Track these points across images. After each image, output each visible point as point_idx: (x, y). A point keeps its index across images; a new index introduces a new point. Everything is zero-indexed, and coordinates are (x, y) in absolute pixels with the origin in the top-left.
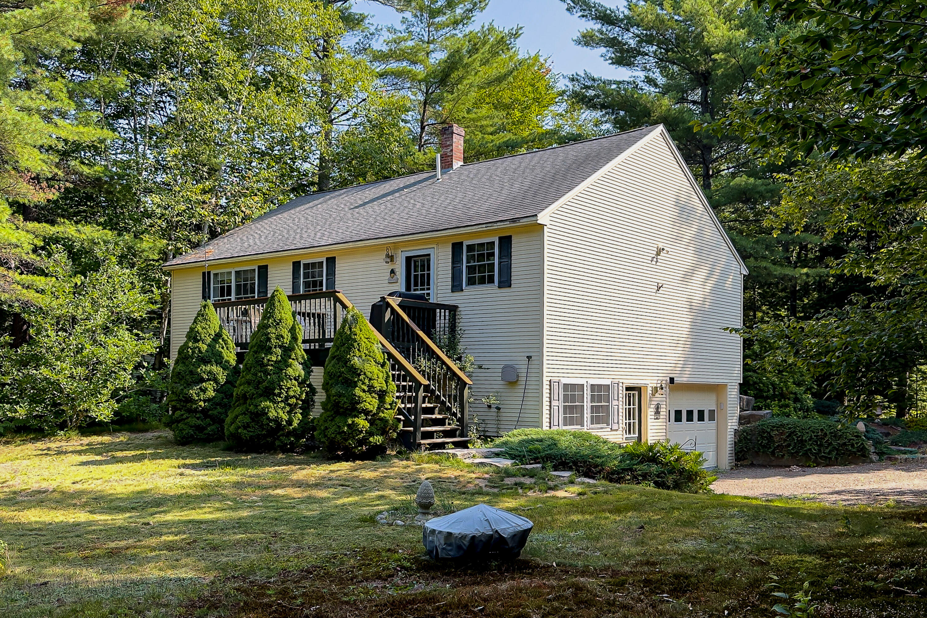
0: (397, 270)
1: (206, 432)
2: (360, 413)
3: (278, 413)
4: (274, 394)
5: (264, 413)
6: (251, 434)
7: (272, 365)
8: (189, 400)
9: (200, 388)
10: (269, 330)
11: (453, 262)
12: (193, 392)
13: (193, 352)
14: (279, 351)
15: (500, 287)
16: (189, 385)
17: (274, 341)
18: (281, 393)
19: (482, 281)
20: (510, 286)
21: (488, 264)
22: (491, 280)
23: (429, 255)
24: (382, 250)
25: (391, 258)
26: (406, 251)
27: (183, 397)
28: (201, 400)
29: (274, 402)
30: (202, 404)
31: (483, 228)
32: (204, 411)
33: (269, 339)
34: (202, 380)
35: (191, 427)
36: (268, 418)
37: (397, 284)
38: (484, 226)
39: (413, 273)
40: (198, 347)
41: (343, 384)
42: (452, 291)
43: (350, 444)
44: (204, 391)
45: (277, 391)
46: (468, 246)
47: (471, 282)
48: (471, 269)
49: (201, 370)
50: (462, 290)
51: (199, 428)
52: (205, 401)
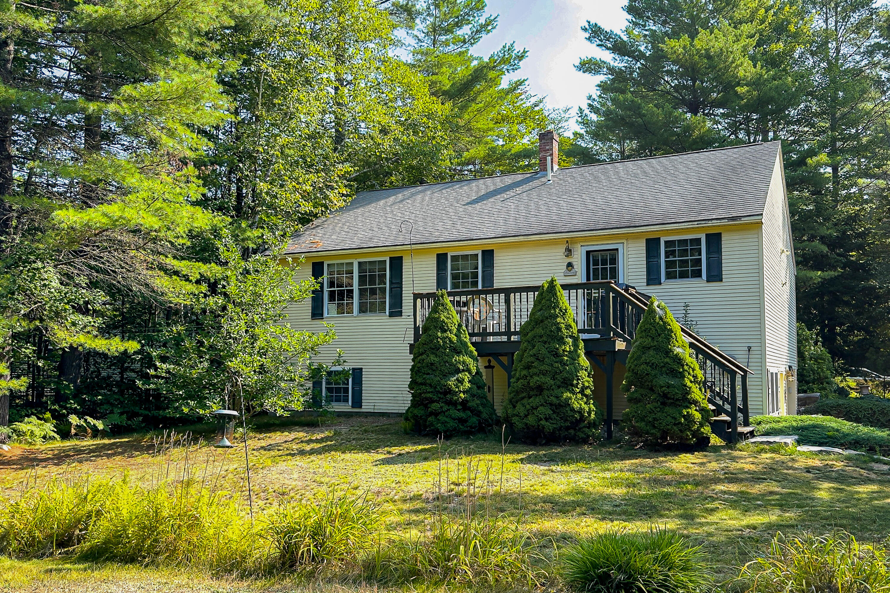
0: (574, 263)
1: (468, 424)
2: (691, 404)
3: (581, 405)
4: (572, 385)
5: (567, 404)
6: (555, 426)
7: (566, 355)
8: (449, 391)
9: (457, 379)
10: (559, 320)
11: (648, 257)
12: (452, 382)
13: (445, 342)
14: (570, 340)
15: (708, 281)
16: (446, 375)
17: (564, 331)
18: (578, 384)
19: (683, 275)
20: (721, 280)
21: (691, 260)
22: (697, 274)
23: (617, 249)
24: (563, 244)
25: (569, 252)
26: (588, 245)
27: (441, 388)
28: (461, 391)
29: (574, 393)
30: (462, 395)
31: (695, 225)
32: (464, 403)
33: (559, 329)
34: (458, 371)
35: (454, 419)
36: (573, 410)
37: (576, 277)
38: (696, 223)
39: (592, 267)
40: (447, 337)
41: (667, 374)
42: (648, 285)
43: (687, 435)
44: (461, 381)
45: (575, 382)
46: (666, 242)
47: (670, 276)
48: (669, 264)
49: (455, 360)
50: (660, 284)
51: (462, 421)
52: (464, 392)
